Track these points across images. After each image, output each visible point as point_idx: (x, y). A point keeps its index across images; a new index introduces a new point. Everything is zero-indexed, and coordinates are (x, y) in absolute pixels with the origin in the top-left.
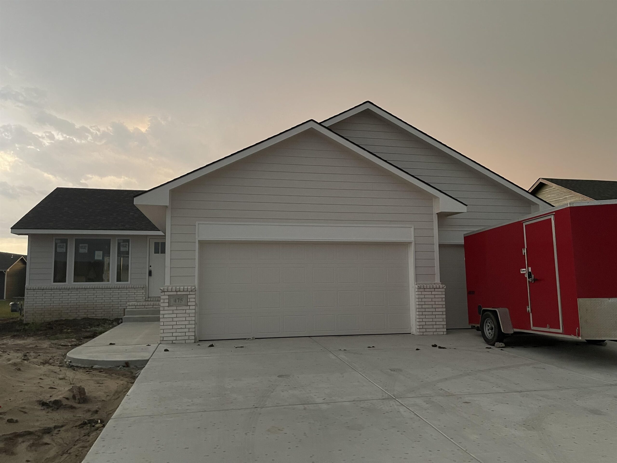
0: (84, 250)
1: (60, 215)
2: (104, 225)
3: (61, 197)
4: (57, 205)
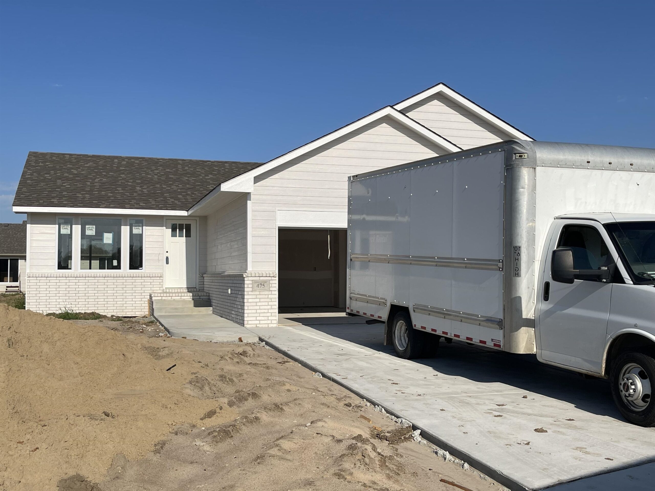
0: (91, 231)
1: (57, 190)
2: (115, 202)
3: (43, 165)
4: (46, 176)
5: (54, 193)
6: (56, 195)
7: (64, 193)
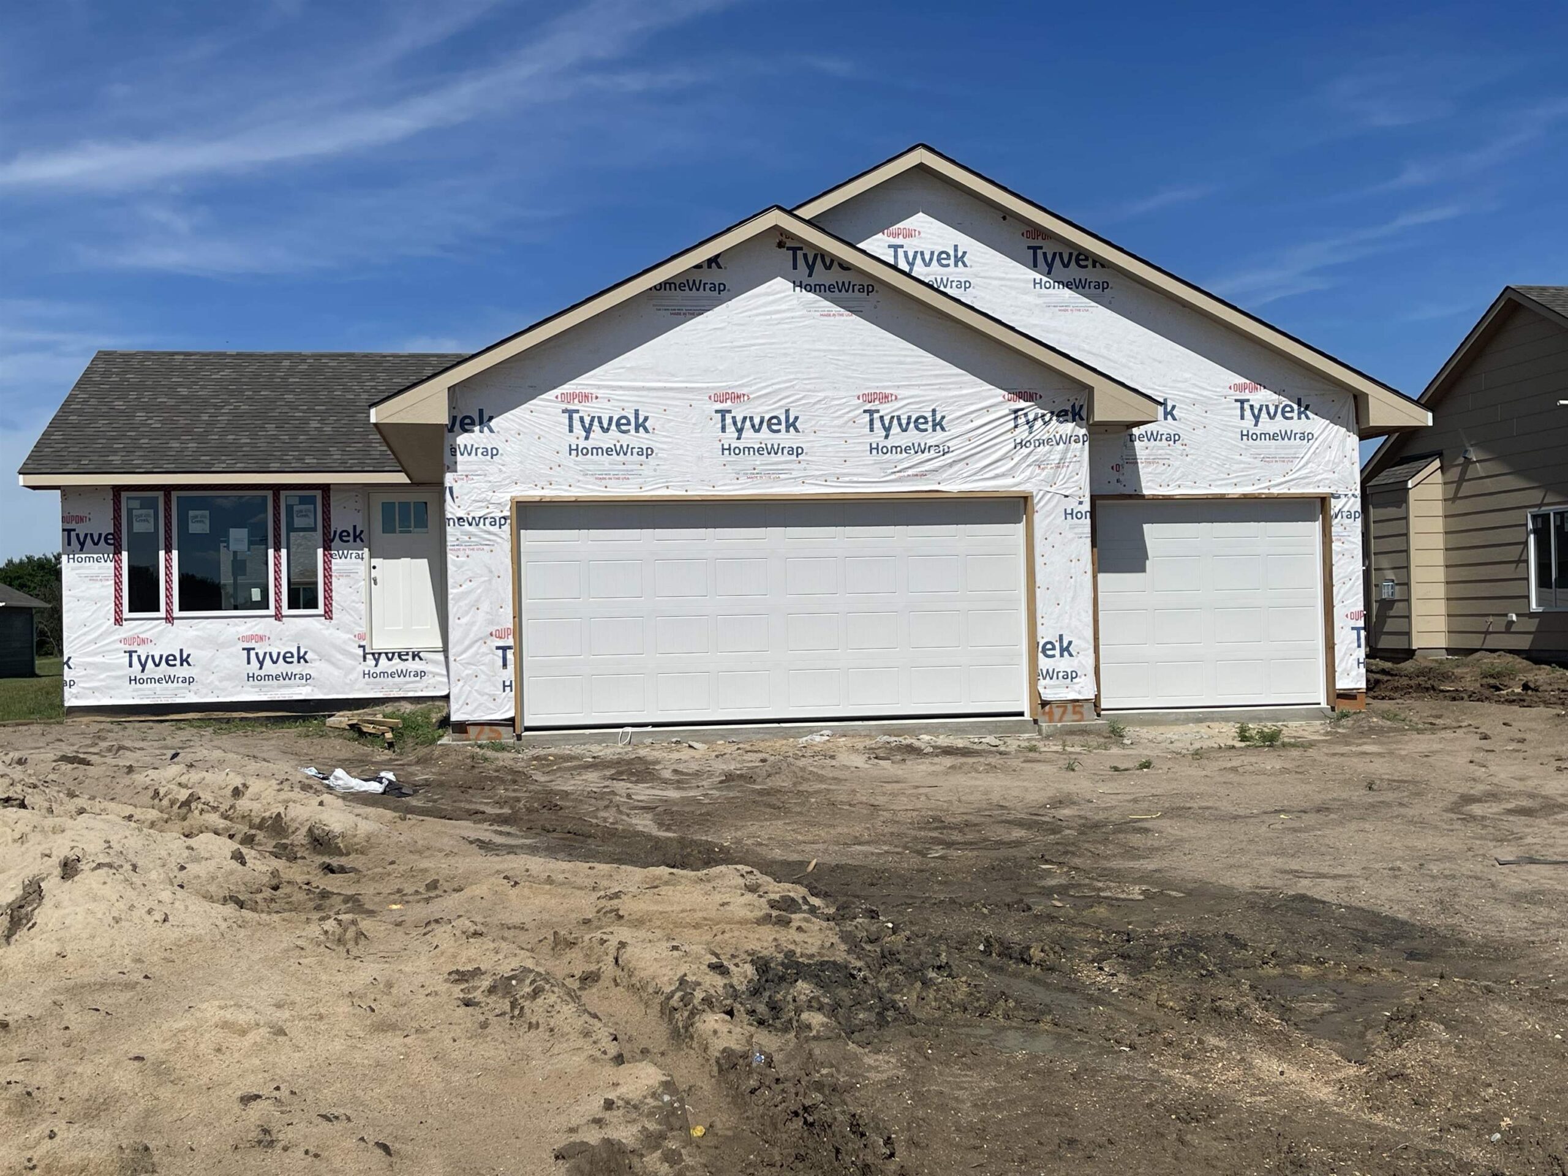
0: (199, 526)
1: (129, 434)
3: (118, 379)
4: (115, 403)
5: (119, 441)
6: (122, 446)
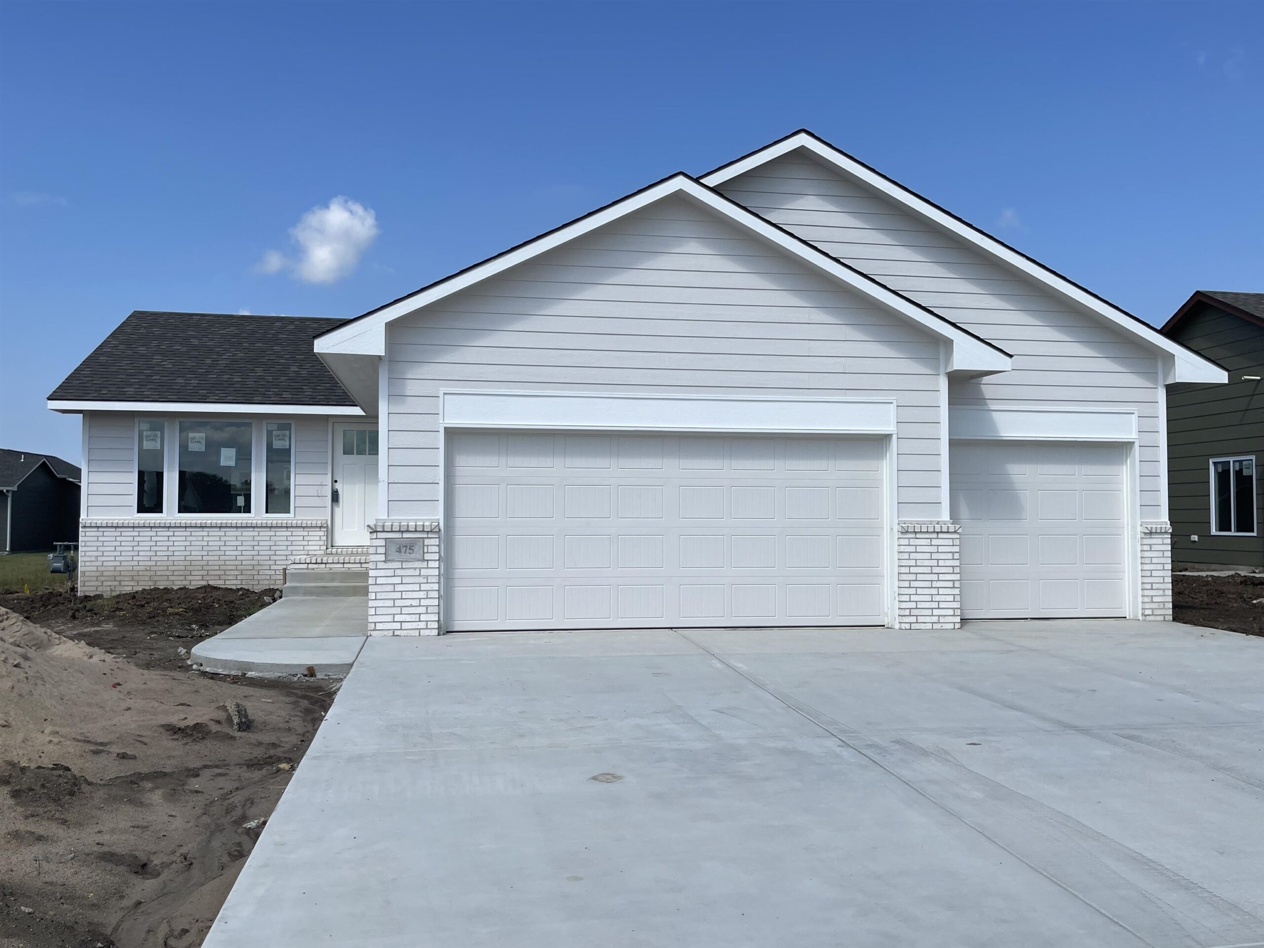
0: (197, 445)
1: (145, 372)
2: (238, 392)
3: (145, 332)
4: (139, 349)
5: (136, 377)
6: (137, 380)
7: (154, 378)
